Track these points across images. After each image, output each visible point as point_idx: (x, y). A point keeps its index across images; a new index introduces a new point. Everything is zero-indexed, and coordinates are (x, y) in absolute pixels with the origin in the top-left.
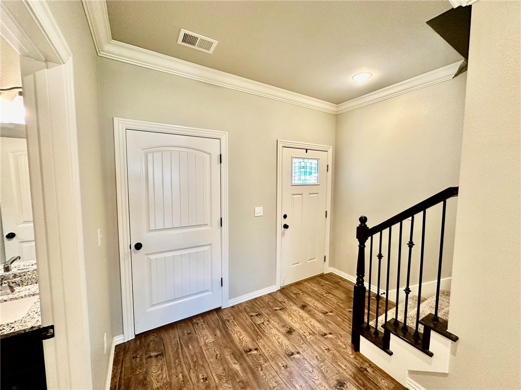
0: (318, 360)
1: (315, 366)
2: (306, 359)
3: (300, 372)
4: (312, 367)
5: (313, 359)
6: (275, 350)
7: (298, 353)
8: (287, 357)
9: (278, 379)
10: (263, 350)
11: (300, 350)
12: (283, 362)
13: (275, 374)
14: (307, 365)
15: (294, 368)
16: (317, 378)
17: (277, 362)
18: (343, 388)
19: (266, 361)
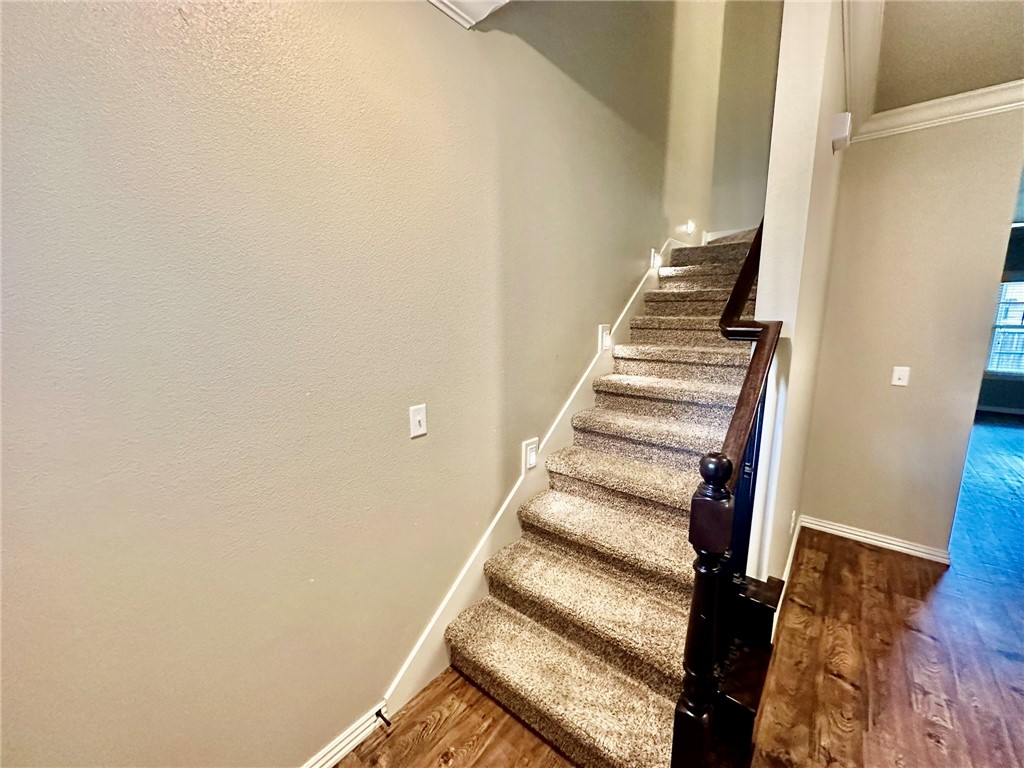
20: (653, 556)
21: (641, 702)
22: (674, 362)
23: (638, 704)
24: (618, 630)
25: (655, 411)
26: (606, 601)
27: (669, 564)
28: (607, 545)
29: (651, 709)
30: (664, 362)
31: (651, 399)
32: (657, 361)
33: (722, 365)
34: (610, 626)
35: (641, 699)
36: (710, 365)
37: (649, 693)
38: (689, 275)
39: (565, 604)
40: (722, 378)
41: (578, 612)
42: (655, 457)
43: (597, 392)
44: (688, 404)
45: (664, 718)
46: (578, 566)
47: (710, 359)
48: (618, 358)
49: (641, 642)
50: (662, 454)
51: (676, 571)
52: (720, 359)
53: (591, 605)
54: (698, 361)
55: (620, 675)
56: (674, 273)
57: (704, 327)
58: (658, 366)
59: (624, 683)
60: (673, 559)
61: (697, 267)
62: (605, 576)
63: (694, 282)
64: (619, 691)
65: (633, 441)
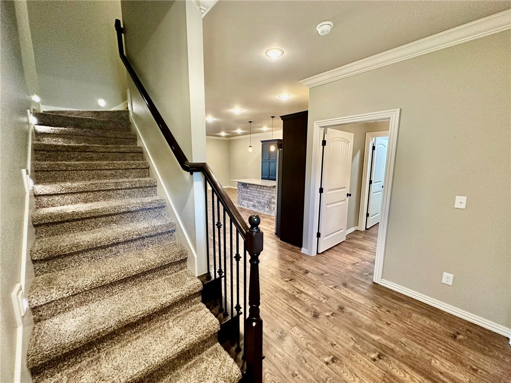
0: (303, 357)
1: (306, 350)
2: (317, 356)
3: (318, 342)
4: (308, 349)
5: (309, 358)
6: (353, 363)
7: (327, 363)
8: (337, 356)
9: (334, 333)
10: (365, 359)
11: (326, 368)
12: (337, 349)
13: (339, 337)
14: (314, 350)
15: (325, 345)
16: (302, 339)
17: (343, 348)
18: (280, 334)
19: (354, 347)
20: (169, 296)
21: (204, 362)
22: (97, 191)
23: (204, 365)
24: (181, 344)
25: (100, 224)
26: (158, 341)
27: (179, 293)
28: (140, 313)
29: (210, 359)
30: (87, 192)
31: (95, 217)
32: (81, 192)
33: (129, 188)
34: (176, 347)
35: (203, 361)
36: (121, 189)
37: (201, 356)
38: (66, 134)
39: (141, 369)
40: (129, 195)
41: (153, 362)
42: (121, 251)
43: (35, 226)
44: (124, 213)
45: (215, 355)
46: (117, 346)
47: (122, 186)
48: (40, 195)
49: (194, 337)
50: (126, 246)
51: (183, 293)
52: (128, 185)
53: (155, 352)
54: (113, 187)
55: (185, 367)
56: (52, 131)
57: (103, 168)
58: (83, 196)
59: (191, 366)
60: (178, 289)
61: (71, 129)
62: (140, 334)
63: (70, 138)
64: (194, 371)
65: (103, 247)
